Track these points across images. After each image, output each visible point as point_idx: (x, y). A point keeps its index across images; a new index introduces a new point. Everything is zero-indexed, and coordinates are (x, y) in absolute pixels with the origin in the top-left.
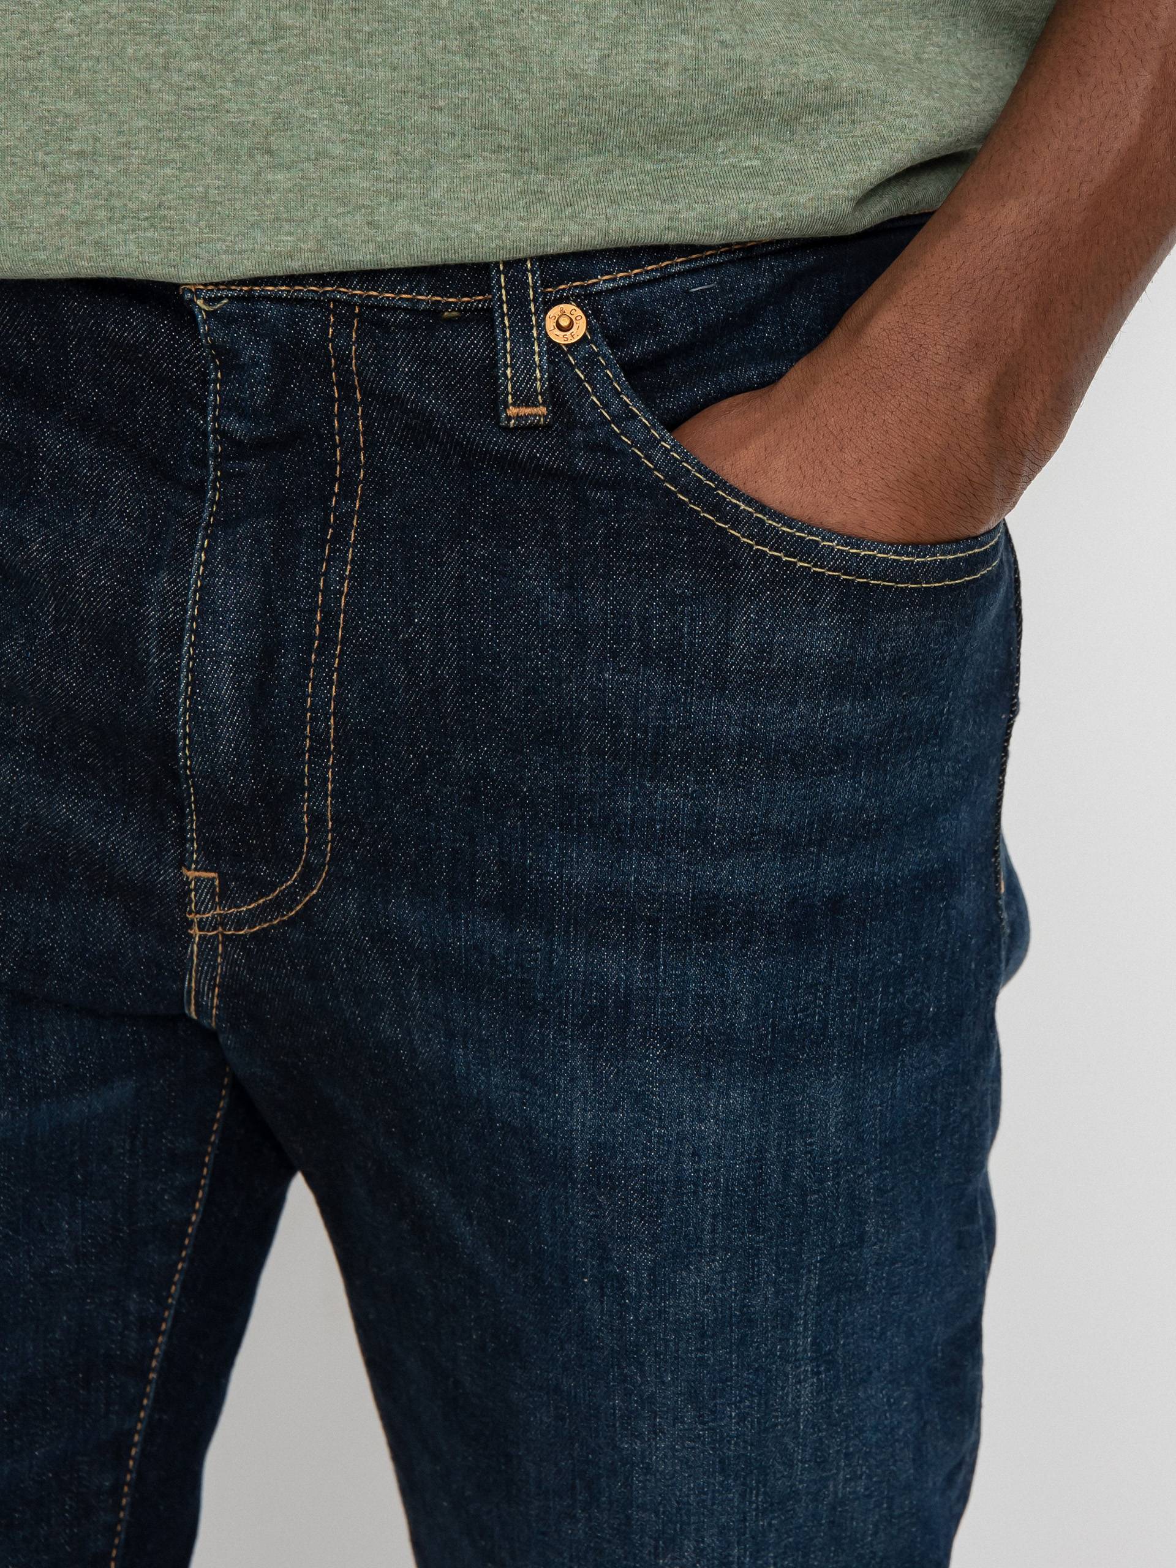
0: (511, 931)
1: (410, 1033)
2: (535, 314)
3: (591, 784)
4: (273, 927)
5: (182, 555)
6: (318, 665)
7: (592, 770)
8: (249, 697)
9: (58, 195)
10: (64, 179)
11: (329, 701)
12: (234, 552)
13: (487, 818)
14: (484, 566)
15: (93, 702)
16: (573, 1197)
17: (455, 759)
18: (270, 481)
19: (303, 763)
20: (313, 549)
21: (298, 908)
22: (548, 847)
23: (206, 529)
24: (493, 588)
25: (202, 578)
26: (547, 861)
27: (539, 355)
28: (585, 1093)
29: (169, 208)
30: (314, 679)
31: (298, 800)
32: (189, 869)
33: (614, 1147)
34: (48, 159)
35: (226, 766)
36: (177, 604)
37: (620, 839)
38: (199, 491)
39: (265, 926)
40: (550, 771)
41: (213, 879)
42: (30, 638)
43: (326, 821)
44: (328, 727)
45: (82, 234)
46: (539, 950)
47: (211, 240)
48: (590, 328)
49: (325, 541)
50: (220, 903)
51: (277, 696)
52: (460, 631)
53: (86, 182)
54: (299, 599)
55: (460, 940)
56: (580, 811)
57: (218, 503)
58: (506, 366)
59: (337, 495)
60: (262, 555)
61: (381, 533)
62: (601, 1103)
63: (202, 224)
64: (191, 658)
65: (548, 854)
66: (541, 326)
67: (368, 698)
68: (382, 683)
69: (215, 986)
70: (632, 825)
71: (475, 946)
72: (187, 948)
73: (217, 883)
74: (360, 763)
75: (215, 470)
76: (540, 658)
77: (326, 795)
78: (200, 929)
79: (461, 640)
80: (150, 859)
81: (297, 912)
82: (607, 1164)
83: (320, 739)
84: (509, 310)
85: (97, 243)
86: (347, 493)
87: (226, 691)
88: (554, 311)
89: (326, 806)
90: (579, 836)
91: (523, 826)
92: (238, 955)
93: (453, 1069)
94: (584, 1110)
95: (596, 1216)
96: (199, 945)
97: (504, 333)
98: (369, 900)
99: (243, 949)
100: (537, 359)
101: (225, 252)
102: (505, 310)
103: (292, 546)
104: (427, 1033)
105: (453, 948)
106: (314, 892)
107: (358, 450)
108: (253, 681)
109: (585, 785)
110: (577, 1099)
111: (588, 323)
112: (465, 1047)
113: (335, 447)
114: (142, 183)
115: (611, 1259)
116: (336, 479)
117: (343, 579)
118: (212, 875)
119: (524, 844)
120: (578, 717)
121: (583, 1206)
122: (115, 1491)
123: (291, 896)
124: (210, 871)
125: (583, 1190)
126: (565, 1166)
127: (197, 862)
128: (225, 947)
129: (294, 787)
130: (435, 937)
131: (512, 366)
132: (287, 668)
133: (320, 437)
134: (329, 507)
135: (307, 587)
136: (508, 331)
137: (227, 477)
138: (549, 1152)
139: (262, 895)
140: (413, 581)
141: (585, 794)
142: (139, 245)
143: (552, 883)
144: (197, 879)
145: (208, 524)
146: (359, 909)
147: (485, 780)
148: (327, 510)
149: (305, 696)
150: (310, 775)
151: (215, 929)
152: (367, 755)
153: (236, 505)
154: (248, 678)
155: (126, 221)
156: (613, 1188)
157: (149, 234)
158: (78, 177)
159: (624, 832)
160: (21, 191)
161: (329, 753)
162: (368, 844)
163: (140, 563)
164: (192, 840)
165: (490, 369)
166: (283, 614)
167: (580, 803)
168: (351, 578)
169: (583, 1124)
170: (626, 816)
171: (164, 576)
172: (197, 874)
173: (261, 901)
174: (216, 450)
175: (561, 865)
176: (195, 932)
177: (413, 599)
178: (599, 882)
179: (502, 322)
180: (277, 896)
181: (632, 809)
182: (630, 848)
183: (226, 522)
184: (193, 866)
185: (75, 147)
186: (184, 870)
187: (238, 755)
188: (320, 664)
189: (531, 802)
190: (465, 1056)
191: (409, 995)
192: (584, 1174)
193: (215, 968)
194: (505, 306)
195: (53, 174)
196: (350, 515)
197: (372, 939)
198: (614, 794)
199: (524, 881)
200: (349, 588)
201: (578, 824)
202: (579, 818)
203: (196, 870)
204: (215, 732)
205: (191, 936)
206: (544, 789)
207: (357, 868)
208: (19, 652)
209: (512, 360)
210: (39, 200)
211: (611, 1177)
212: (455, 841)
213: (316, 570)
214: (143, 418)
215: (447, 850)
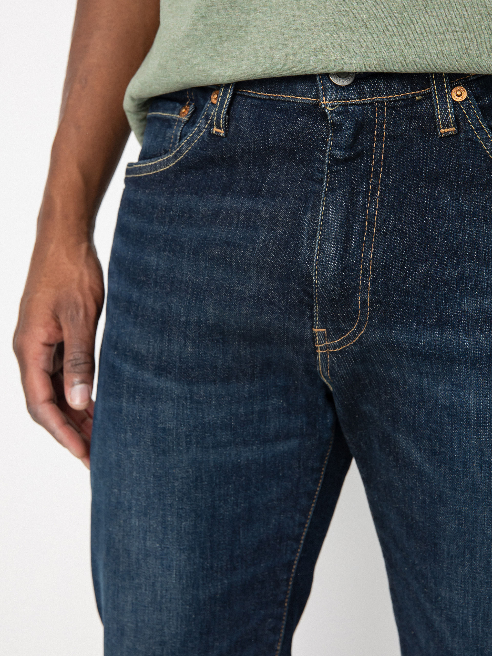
0: (442, 334)
1: (404, 375)
2: (448, 93)
3: (470, 272)
4: (348, 347)
5: (315, 207)
6: (366, 241)
7: (470, 266)
8: (340, 254)
9: (287, 44)
10: (290, 39)
11: (371, 254)
12: (335, 201)
13: (431, 293)
14: (426, 197)
15: (280, 266)
16: (469, 432)
17: (418, 271)
18: (347, 174)
19: (359, 280)
20: (365, 199)
21: (357, 339)
22: (455, 299)
23: (325, 193)
24: (430, 205)
25: (324, 211)
26: (455, 305)
27: (450, 109)
28: (474, 391)
29: (326, 48)
30: (365, 246)
31: (357, 296)
32: (315, 329)
33: (486, 411)
34: (285, 32)
35: (330, 282)
36: (314, 223)
37: (482, 292)
38: (321, 182)
39: (345, 347)
40: (455, 269)
41: (324, 331)
42: (254, 249)
43: (367, 303)
44: (369, 264)
45: (294, 58)
46: (454, 339)
47: (340, 59)
48: (469, 95)
49: (368, 196)
50: (327, 340)
51: (351, 253)
52: (419, 222)
53: (298, 39)
54: (359, 217)
55: (421, 342)
56: (466, 284)
57: (328, 183)
58: (438, 115)
59: (372, 178)
60: (345, 202)
61: (388, 190)
62: (480, 394)
63: (337, 53)
64: (319, 240)
65: (455, 302)
66: (450, 97)
67: (386, 251)
68: (391, 245)
69: (328, 370)
70: (487, 286)
71: (428, 343)
72: (316, 357)
73: (326, 333)
74: (381, 278)
75: (327, 170)
76: (448, 226)
77: (368, 293)
78: (321, 350)
79: (419, 225)
80: (301, 328)
81: (356, 341)
82: (483, 417)
83: (366, 270)
84: (438, 93)
85: (299, 61)
86: (376, 177)
87: (332, 252)
88: (454, 90)
89: (367, 297)
90: (467, 293)
91: (445, 293)
92: (334, 359)
93: (422, 386)
94: (474, 398)
95: (479, 439)
96: (321, 356)
97: (437, 102)
98: (384, 333)
99: (336, 357)
100: (449, 110)
101: (345, 64)
102: (436, 93)
103: (356, 198)
104: (411, 374)
105: (419, 346)
106: (363, 332)
107: (381, 160)
108: (342, 248)
109: (467, 273)
110: (471, 393)
111: (468, 93)
112: (427, 377)
113: (372, 159)
114: (318, 39)
115: (485, 455)
116: (372, 172)
117: (376, 209)
118: (324, 330)
119: (445, 300)
120: (464, 246)
121: (474, 435)
122: (288, 580)
123: (354, 335)
124: (323, 328)
125: (474, 428)
126: (467, 419)
127: (318, 325)
128: (330, 356)
129: (356, 290)
130: (411, 343)
131: (441, 114)
132: (355, 242)
133: (367, 155)
134: (369, 183)
135: (362, 213)
136: (438, 101)
137: (331, 172)
138: (460, 415)
139: (343, 335)
140: (402, 207)
141: (468, 276)
142: (314, 62)
143: (457, 313)
144: (319, 332)
145: (326, 191)
146: (380, 336)
147: (430, 278)
148: (369, 184)
149: (362, 252)
150: (362, 285)
151: (326, 350)
152: (384, 274)
153: (335, 183)
154: (340, 247)
155: (310, 53)
156: (486, 427)
157: (318, 57)
158: (295, 37)
159: (484, 288)
160: (274, 44)
161: (369, 275)
162: (384, 311)
163: (300, 211)
164: (316, 316)
165: (433, 117)
166: (353, 223)
167: (466, 280)
168: (378, 209)
169: (474, 403)
170: (484, 282)
171: (309, 214)
172: (318, 330)
173: (342, 338)
174: (328, 162)
175: (461, 305)
176: (319, 351)
177: (401, 214)
178: (476, 309)
179: (435, 98)
180: (349, 335)
181: (486, 279)
182: (487, 294)
183: (332, 190)
184: (317, 327)
185: (295, 27)
186: (313, 329)
187: (335, 277)
188: (367, 240)
189: (448, 283)
190: (427, 380)
191: (402, 362)
192: (474, 422)
193: (327, 363)
194: (436, 92)
195: (286, 37)
196: (377, 186)
197: (386, 346)
198: (479, 274)
199: (446, 314)
200: (378, 213)
201: (466, 289)
202: (466, 286)
203: (318, 328)
204: (327, 268)
205: (318, 353)
206: (452, 278)
207: (379, 321)
208: (251, 255)
209: (440, 112)
210: (280, 47)
211: (485, 422)
212: (418, 303)
213: (365, 207)
214: (299, 158)
215: (415, 308)
